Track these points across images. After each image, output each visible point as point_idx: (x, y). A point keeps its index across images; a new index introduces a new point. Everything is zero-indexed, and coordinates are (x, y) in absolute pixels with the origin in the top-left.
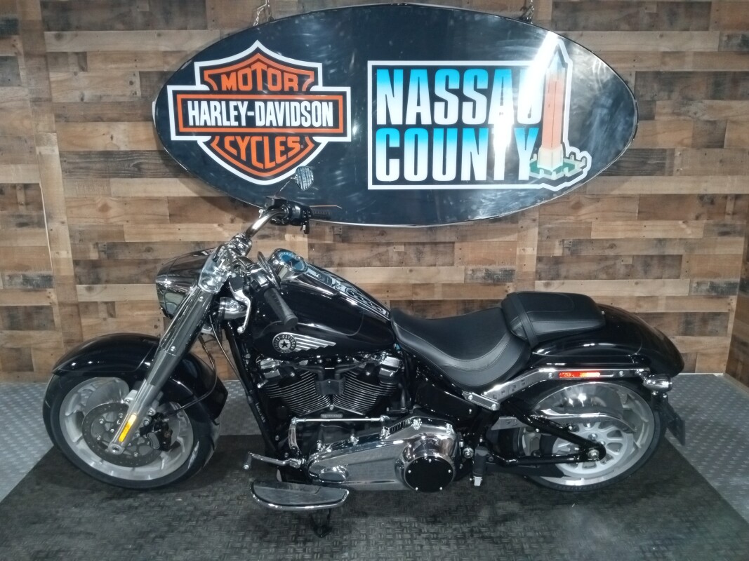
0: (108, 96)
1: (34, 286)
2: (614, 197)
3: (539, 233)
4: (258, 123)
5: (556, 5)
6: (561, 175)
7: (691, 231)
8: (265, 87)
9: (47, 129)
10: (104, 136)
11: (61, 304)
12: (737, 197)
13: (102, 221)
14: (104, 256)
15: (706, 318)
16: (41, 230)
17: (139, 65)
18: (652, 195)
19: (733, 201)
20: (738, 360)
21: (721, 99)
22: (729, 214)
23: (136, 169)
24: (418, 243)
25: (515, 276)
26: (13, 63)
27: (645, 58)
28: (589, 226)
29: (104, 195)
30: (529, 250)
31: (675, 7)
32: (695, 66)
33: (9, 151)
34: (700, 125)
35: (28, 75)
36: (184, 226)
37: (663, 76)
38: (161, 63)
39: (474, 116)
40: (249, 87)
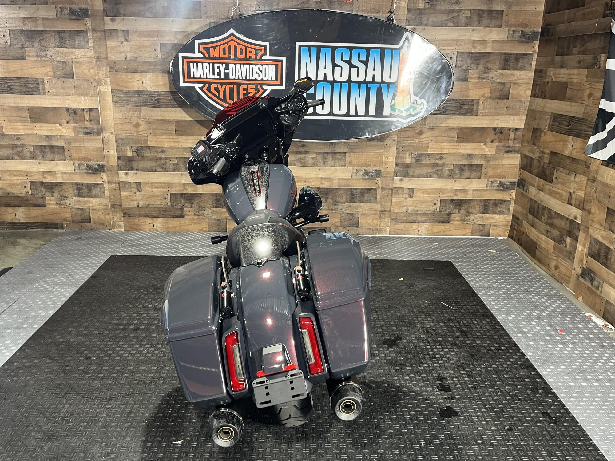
0: (141, 57)
1: (93, 171)
2: (443, 128)
3: (397, 148)
4: (231, 77)
5: (409, 10)
6: (408, 113)
7: (489, 150)
8: (236, 56)
9: (104, 76)
10: (139, 82)
11: (109, 182)
12: (517, 129)
13: (135, 133)
14: (135, 154)
15: (496, 203)
16: (99, 137)
17: (160, 39)
18: (465, 127)
19: (514, 132)
20: (514, 229)
21: (508, 69)
22: (511, 140)
23: (156, 102)
24: (324, 153)
25: (381, 174)
26: (85, 35)
27: (462, 43)
28: (427, 145)
29: (137, 117)
30: (391, 158)
31: (481, 13)
32: (493, 49)
33: (81, 88)
34: (495, 85)
35: (93, 42)
36: (184, 137)
37: (473, 55)
38: (173, 39)
39: (358, 77)
40: (226, 56)
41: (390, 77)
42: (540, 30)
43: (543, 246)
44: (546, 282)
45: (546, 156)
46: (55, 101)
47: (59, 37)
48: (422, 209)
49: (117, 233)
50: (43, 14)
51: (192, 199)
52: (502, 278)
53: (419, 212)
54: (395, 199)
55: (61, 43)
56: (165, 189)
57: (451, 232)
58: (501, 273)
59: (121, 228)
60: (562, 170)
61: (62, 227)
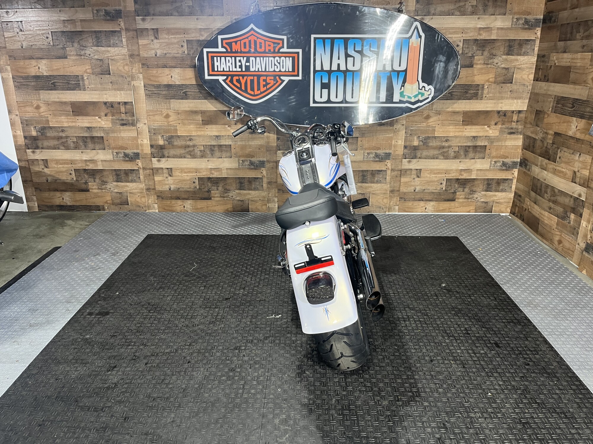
0: (170, 53)
1: (129, 158)
2: (449, 112)
3: (405, 132)
4: (252, 69)
5: (418, 1)
6: (417, 99)
7: (492, 132)
8: (255, 50)
9: (137, 72)
10: (168, 76)
11: (144, 169)
12: (520, 112)
13: (166, 123)
14: (166, 143)
15: (499, 182)
16: (134, 128)
17: (186, 36)
18: (470, 112)
19: (517, 115)
20: (516, 205)
21: (512, 55)
22: (514, 122)
23: (184, 95)
25: (391, 157)
26: (119, 34)
27: (469, 31)
28: (434, 128)
29: (167, 109)
30: (400, 142)
31: (486, 2)
32: (497, 36)
33: (117, 84)
34: (499, 70)
35: (127, 41)
36: (209, 127)
37: (479, 42)
38: (198, 35)
40: (247, 50)
41: (400, 66)
42: (542, 17)
43: (546, 222)
44: (550, 256)
45: (549, 136)
46: (94, 96)
47: (96, 37)
48: (428, 188)
49: (152, 214)
50: (81, 16)
51: (217, 183)
52: (508, 252)
53: (426, 191)
54: (403, 180)
55: (98, 42)
56: (194, 174)
57: (456, 209)
58: (506, 248)
59: (155, 209)
60: (565, 149)
61: (104, 209)
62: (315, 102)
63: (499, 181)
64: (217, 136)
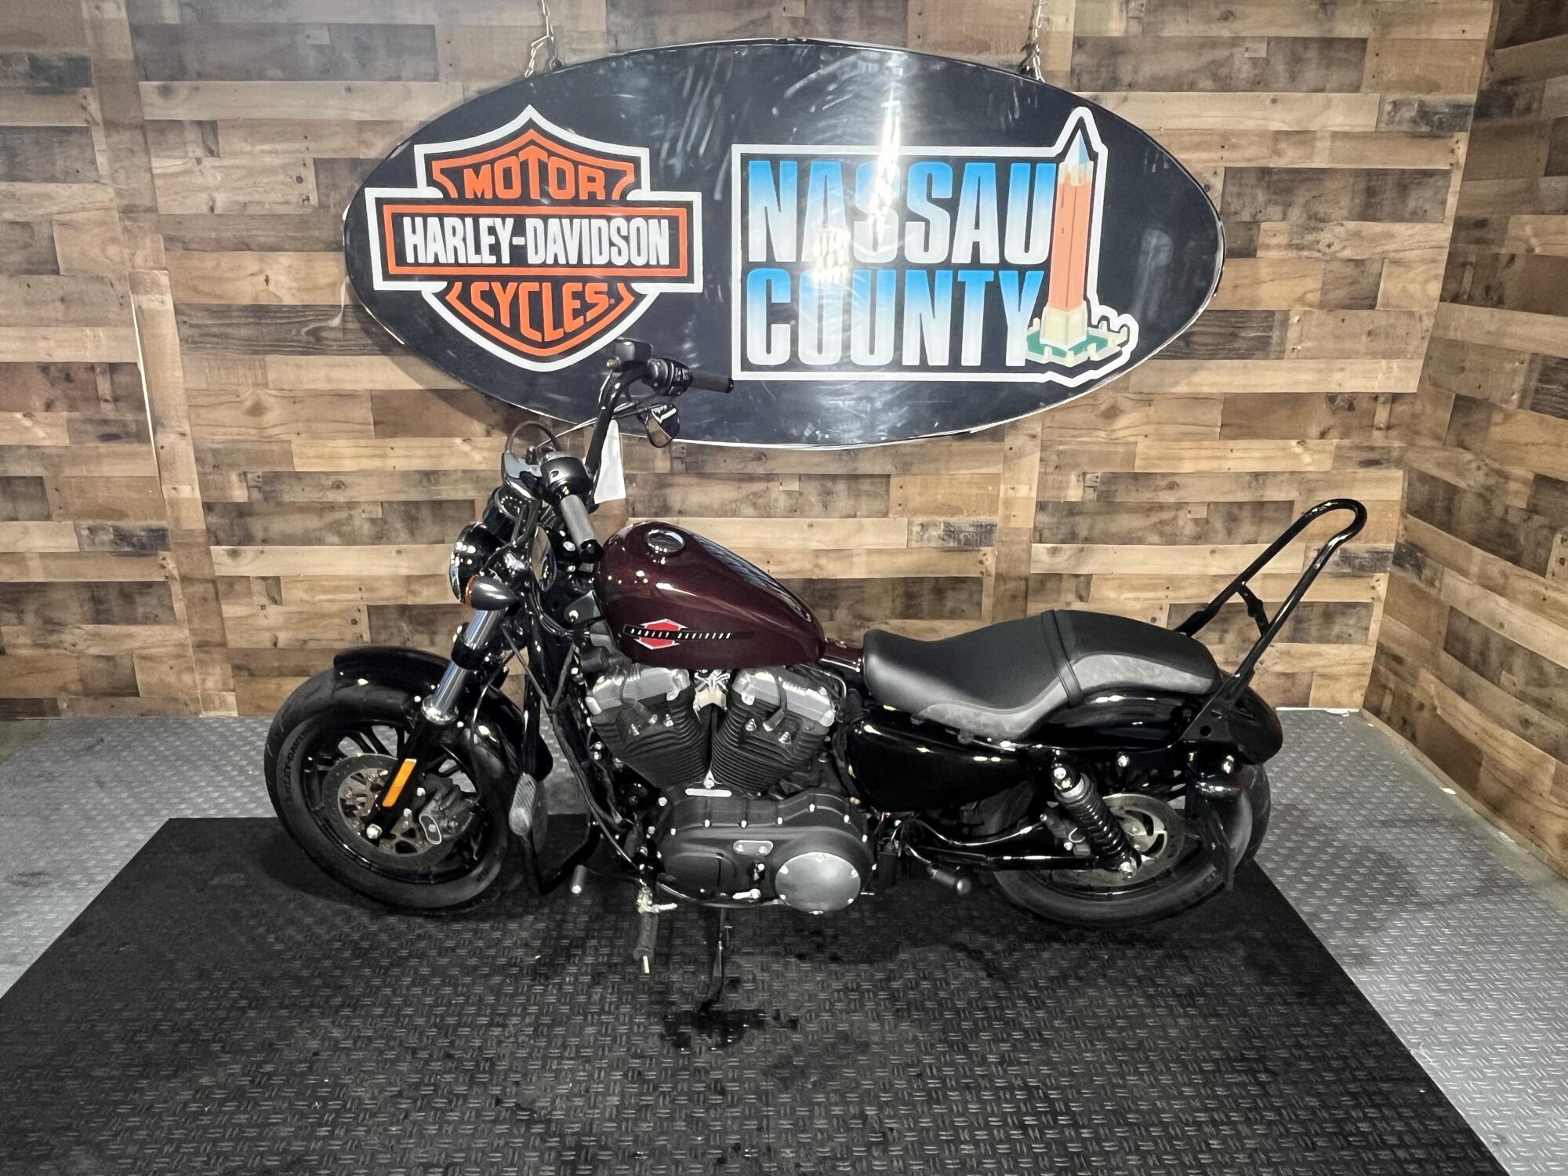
0: (259, 203)
1: (134, 546)
2: (1179, 397)
3: (1042, 460)
4: (532, 259)
5: (1079, 43)
6: (1082, 358)
7: (1312, 458)
8: (544, 193)
9: (151, 264)
10: (255, 279)
11: (185, 579)
12: (1395, 398)
13: (253, 432)
14: (257, 495)
15: (1331, 613)
16: (144, 448)
17: (312, 146)
18: (1245, 394)
19: (1388, 407)
20: (1385, 687)
21: (1374, 219)
22: (1379, 429)
23: (312, 339)
24: (824, 477)
25: (996, 536)
26: (84, 141)
27: (1243, 142)
28: (1132, 448)
29: (256, 385)
30: (1023, 489)
31: (1299, 49)
32: (1332, 160)
33: (81, 302)
34: (1336, 266)
35: (111, 162)
36: (400, 443)
37: (1275, 178)
38: (353, 143)
39: (926, 249)
40: (516, 192)
41: (1027, 249)
42: (1472, 98)
43: (1509, 764)
45: (1514, 486)
46: (7, 345)
54: (1035, 608)
55: (12, 165)
56: (352, 596)
59: (227, 707)
61: (54, 711)
62: (746, 365)
63: (1332, 609)
64: (429, 476)
